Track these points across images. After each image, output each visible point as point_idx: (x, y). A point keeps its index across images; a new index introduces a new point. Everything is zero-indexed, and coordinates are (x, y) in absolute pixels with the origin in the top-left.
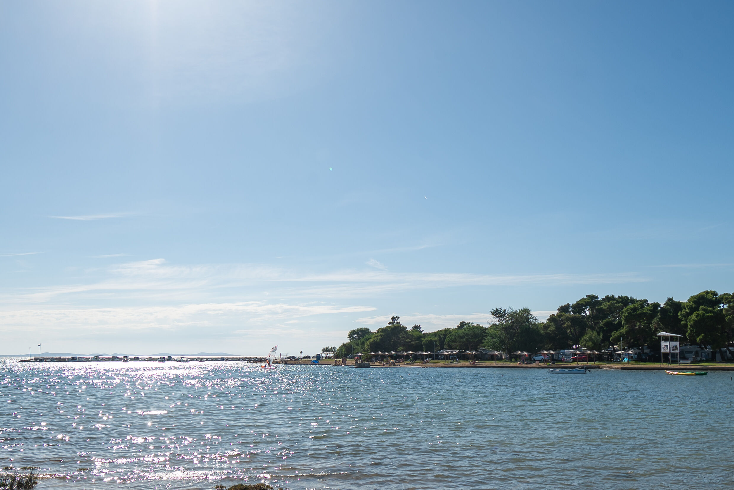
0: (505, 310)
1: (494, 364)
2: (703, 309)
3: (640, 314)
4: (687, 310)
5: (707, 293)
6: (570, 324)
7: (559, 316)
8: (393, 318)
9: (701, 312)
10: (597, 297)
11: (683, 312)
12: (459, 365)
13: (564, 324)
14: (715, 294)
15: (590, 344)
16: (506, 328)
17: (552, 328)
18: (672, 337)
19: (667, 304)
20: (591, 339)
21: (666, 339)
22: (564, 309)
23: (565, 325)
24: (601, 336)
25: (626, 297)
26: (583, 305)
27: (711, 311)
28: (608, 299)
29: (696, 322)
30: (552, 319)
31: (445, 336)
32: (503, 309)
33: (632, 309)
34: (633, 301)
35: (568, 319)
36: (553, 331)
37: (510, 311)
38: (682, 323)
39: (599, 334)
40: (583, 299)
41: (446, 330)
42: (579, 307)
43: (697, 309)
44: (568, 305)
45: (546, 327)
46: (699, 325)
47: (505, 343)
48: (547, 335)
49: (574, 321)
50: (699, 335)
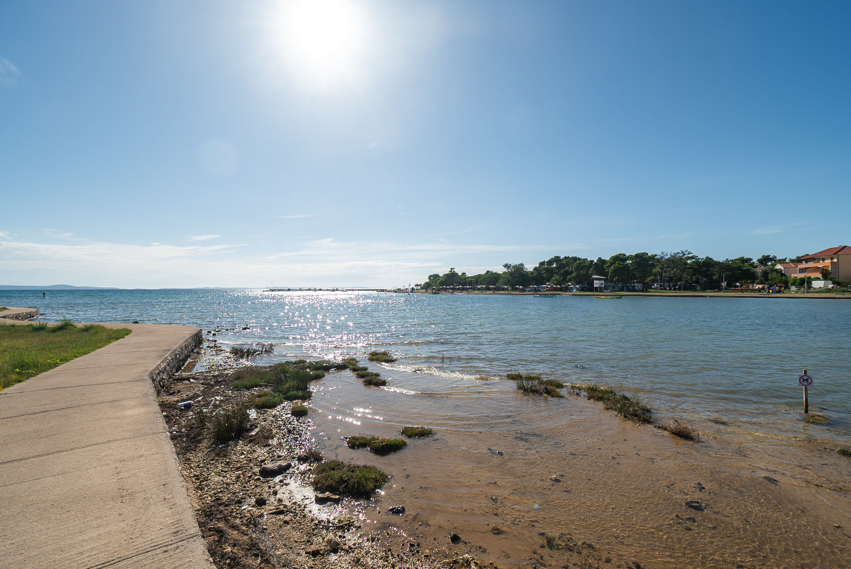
0: (511, 265)
1: (504, 293)
2: (618, 264)
3: (583, 266)
4: (609, 264)
5: (620, 254)
6: (545, 272)
7: (539, 267)
8: (451, 269)
9: (616, 265)
10: (560, 257)
11: (607, 265)
12: (486, 293)
13: (542, 271)
14: (624, 255)
15: (556, 282)
16: (511, 274)
17: (536, 274)
18: (600, 278)
19: (598, 261)
20: (556, 280)
21: (597, 279)
22: (542, 264)
24: (562, 278)
25: (576, 257)
26: (552, 261)
27: (622, 264)
28: (566, 258)
29: (613, 270)
30: (535, 269)
31: (479, 278)
33: (579, 264)
34: (579, 259)
35: (544, 269)
36: (536, 275)
37: (513, 265)
38: (606, 271)
39: (560, 277)
40: (553, 258)
41: (479, 275)
42: (550, 262)
43: (614, 263)
44: (544, 261)
45: (532, 273)
46: (615, 272)
47: (510, 282)
48: (533, 278)
49: (547, 270)
50: (615, 277)
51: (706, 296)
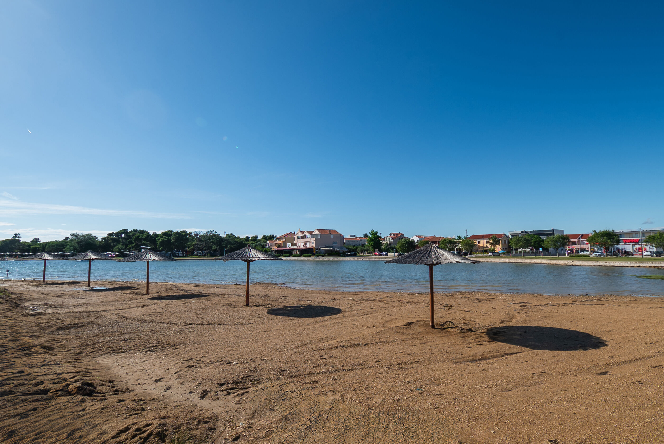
0: (78, 234)
1: (65, 259)
2: (164, 238)
3: (140, 238)
4: (160, 238)
5: (169, 231)
6: (111, 241)
7: (107, 237)
8: (16, 234)
9: (163, 239)
10: (128, 230)
11: (158, 238)
13: (109, 241)
14: (172, 231)
15: (118, 250)
16: (78, 243)
17: (103, 243)
18: (145, 248)
19: (153, 234)
20: (119, 248)
21: (143, 248)
22: (110, 235)
23: (109, 242)
25: (143, 230)
26: (120, 233)
27: (167, 238)
28: (134, 230)
29: (160, 242)
30: (103, 239)
31: (46, 245)
32: (78, 233)
33: (137, 236)
35: (111, 239)
37: (81, 235)
39: (123, 246)
40: (121, 230)
41: (47, 242)
42: (118, 234)
43: (162, 237)
44: (113, 233)
45: (100, 242)
46: (162, 243)
47: (77, 250)
48: (100, 246)
49: (114, 240)
51: (199, 260)
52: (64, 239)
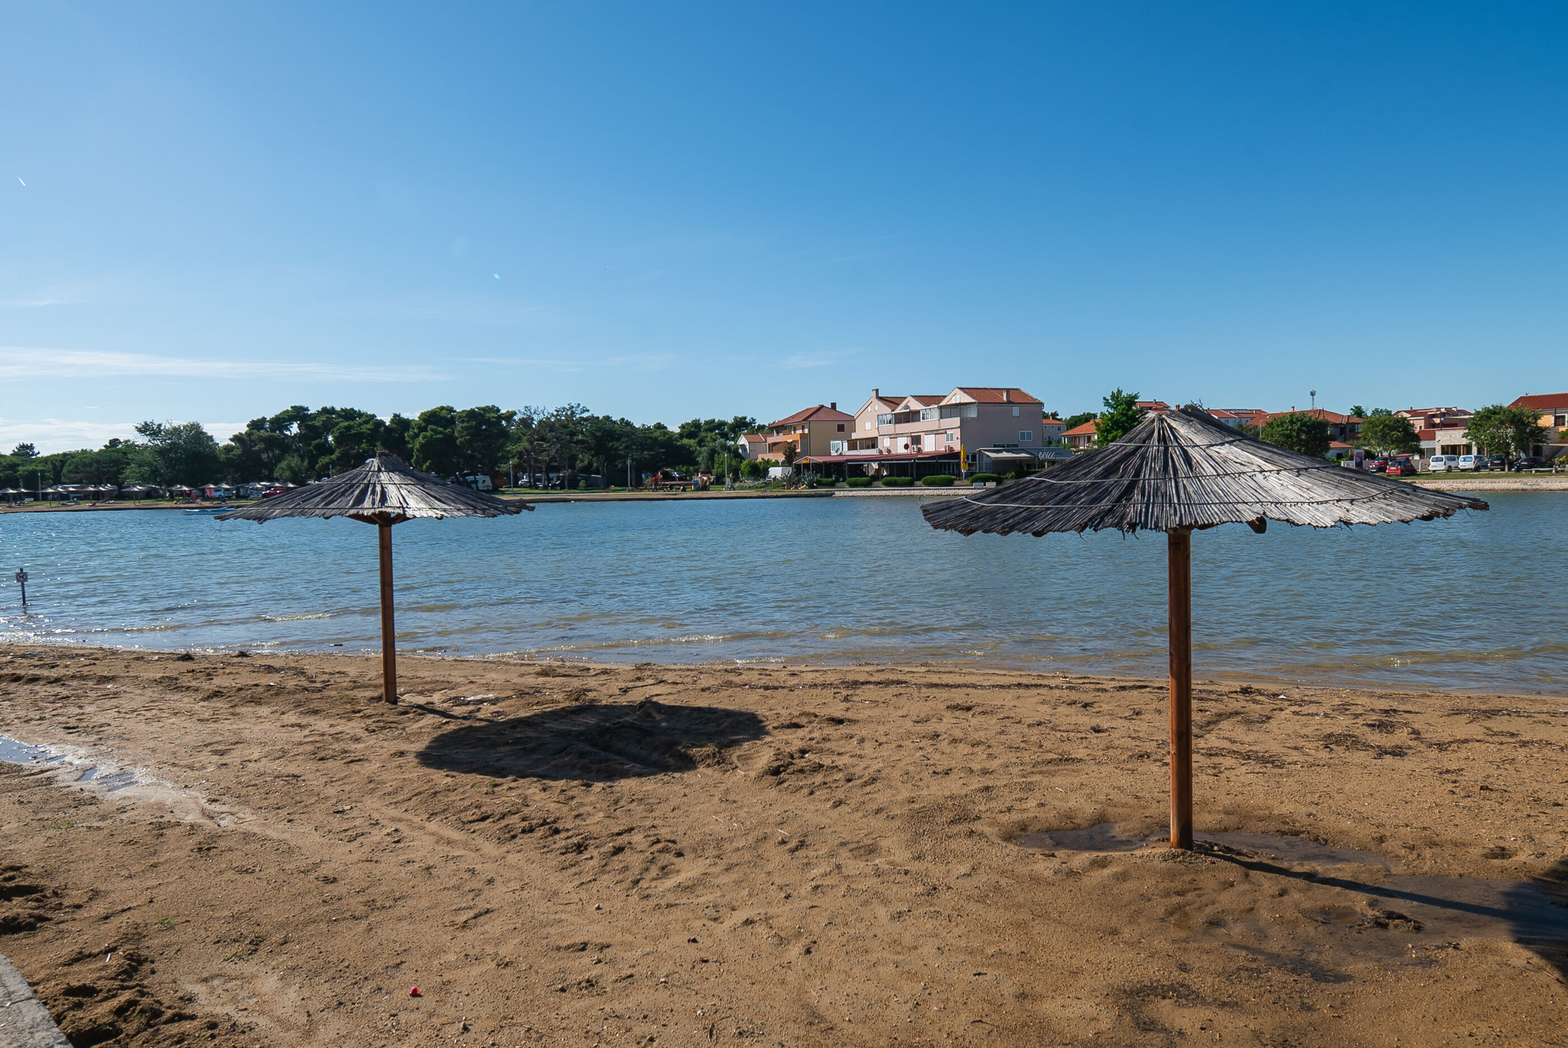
0: (160, 425)
1: (133, 506)
2: (432, 430)
3: (355, 434)
4: (416, 431)
5: (442, 408)
6: (263, 446)
7: (248, 434)
9: (428, 434)
10: (307, 409)
11: (411, 433)
13: (256, 445)
14: (451, 410)
15: (288, 473)
16: (161, 452)
17: (239, 452)
19: (392, 421)
20: (290, 468)
22: (256, 425)
23: (257, 448)
24: (306, 463)
25: (352, 409)
26: (285, 420)
27: (441, 432)
28: (325, 410)
29: (422, 445)
30: (236, 438)
32: (157, 423)
33: (345, 428)
34: (360, 414)
35: (262, 439)
36: (239, 456)
37: (168, 426)
38: (410, 446)
39: (303, 461)
40: (288, 411)
41: (65, 455)
42: (281, 422)
43: (425, 429)
44: (264, 419)
45: (228, 449)
46: (427, 449)
47: (161, 475)
48: (229, 462)
49: (271, 443)
50: (425, 462)
52: (106, 446)
